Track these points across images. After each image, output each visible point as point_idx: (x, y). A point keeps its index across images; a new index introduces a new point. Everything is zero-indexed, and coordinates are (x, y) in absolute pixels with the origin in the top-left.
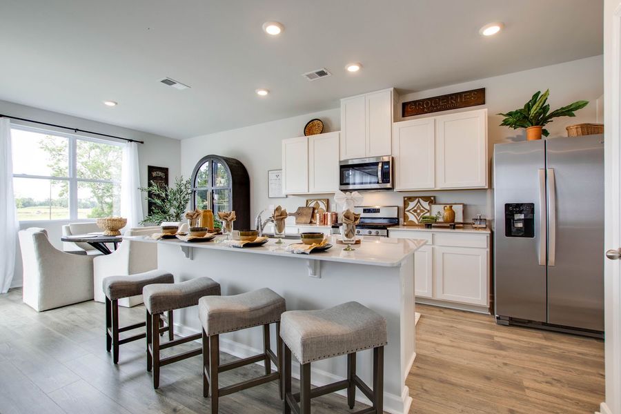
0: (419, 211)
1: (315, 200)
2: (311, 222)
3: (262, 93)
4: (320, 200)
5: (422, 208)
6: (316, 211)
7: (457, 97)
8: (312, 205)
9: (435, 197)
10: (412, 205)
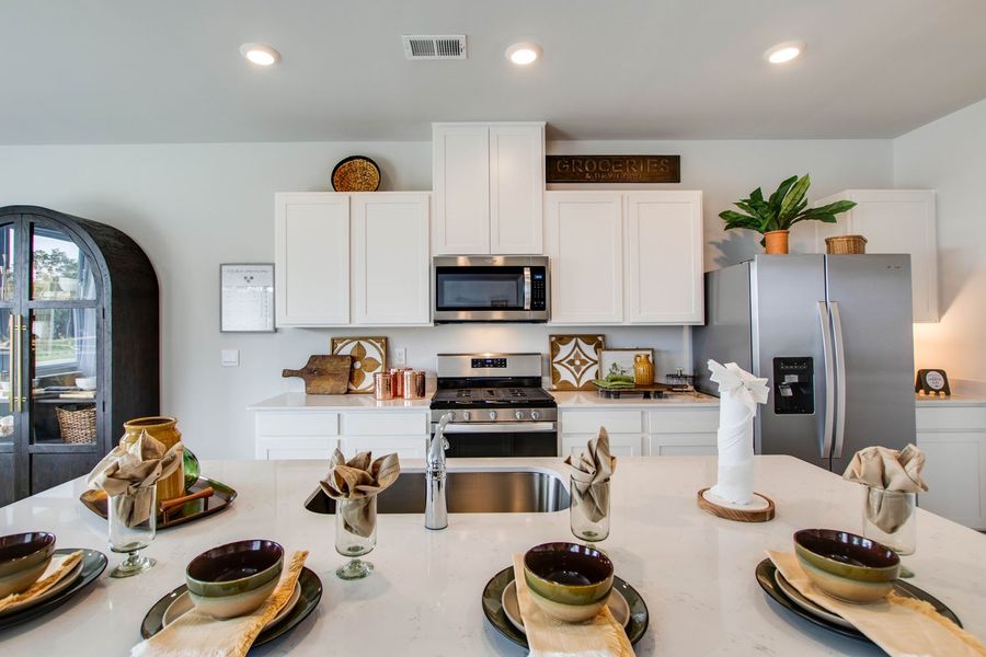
0: (578, 363)
1: (353, 339)
2: (349, 392)
3: (260, 58)
4: (366, 339)
5: (583, 357)
6: (358, 365)
7: (638, 163)
8: (347, 350)
9: (603, 336)
10: (565, 350)
